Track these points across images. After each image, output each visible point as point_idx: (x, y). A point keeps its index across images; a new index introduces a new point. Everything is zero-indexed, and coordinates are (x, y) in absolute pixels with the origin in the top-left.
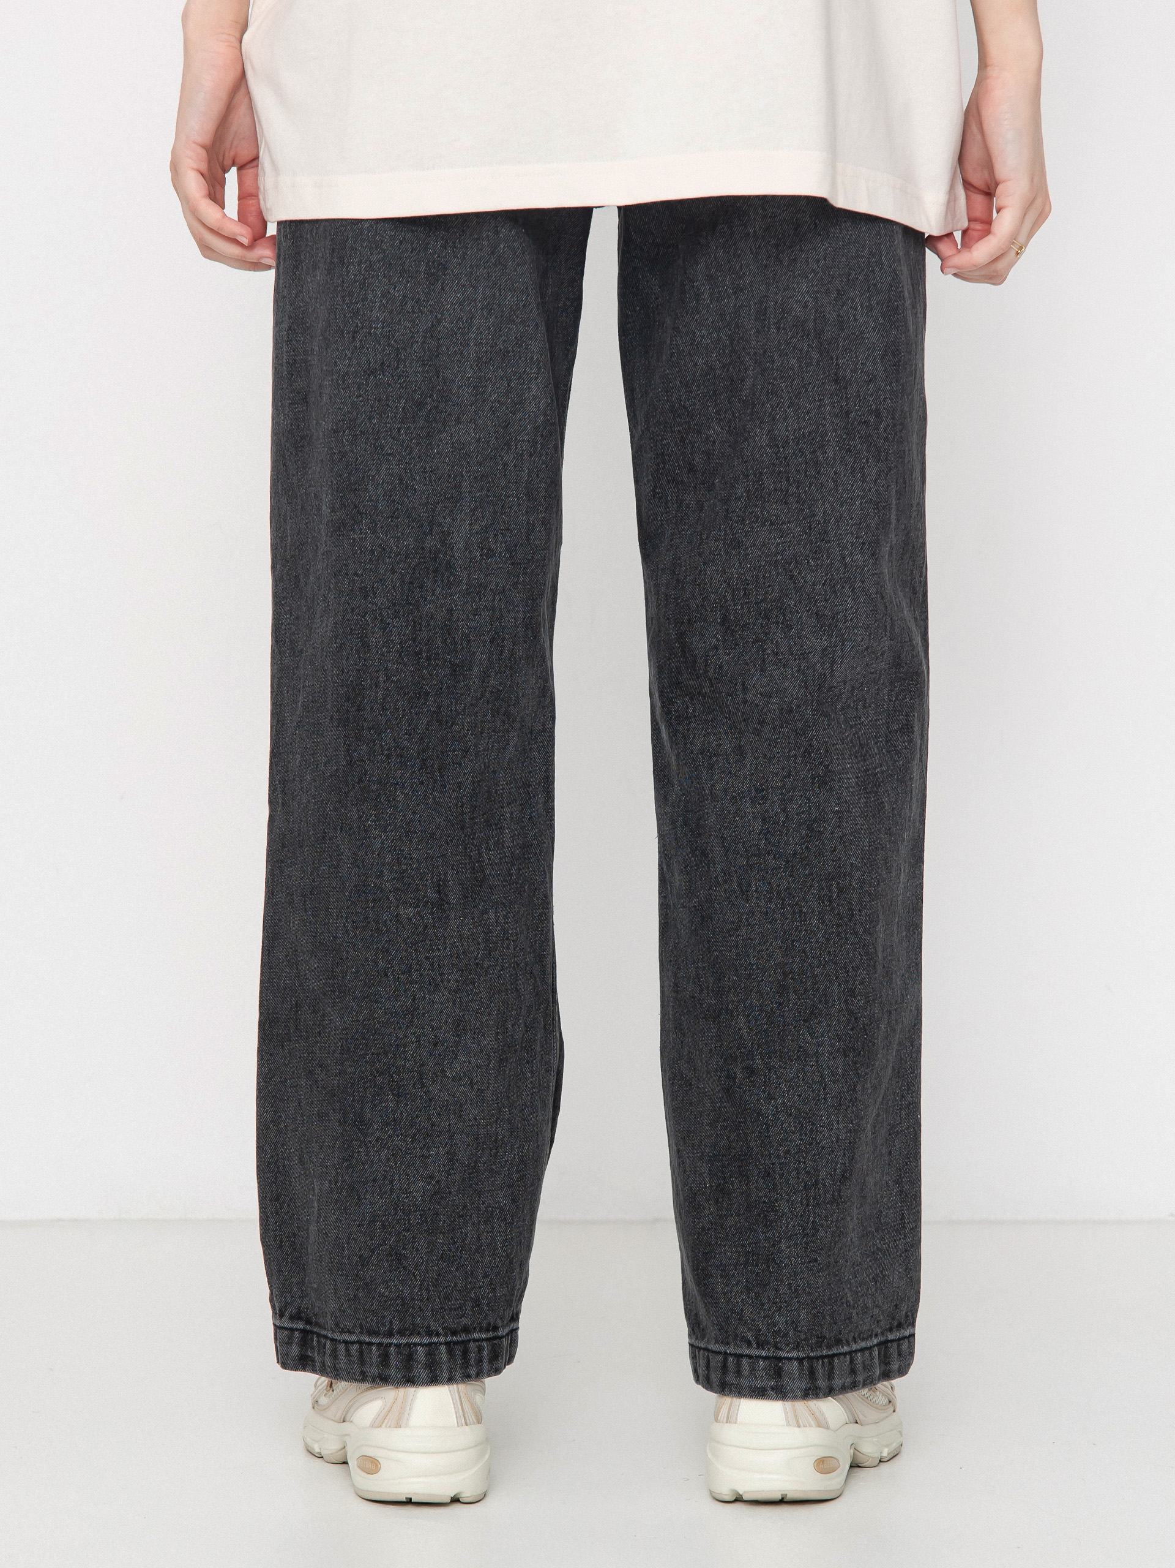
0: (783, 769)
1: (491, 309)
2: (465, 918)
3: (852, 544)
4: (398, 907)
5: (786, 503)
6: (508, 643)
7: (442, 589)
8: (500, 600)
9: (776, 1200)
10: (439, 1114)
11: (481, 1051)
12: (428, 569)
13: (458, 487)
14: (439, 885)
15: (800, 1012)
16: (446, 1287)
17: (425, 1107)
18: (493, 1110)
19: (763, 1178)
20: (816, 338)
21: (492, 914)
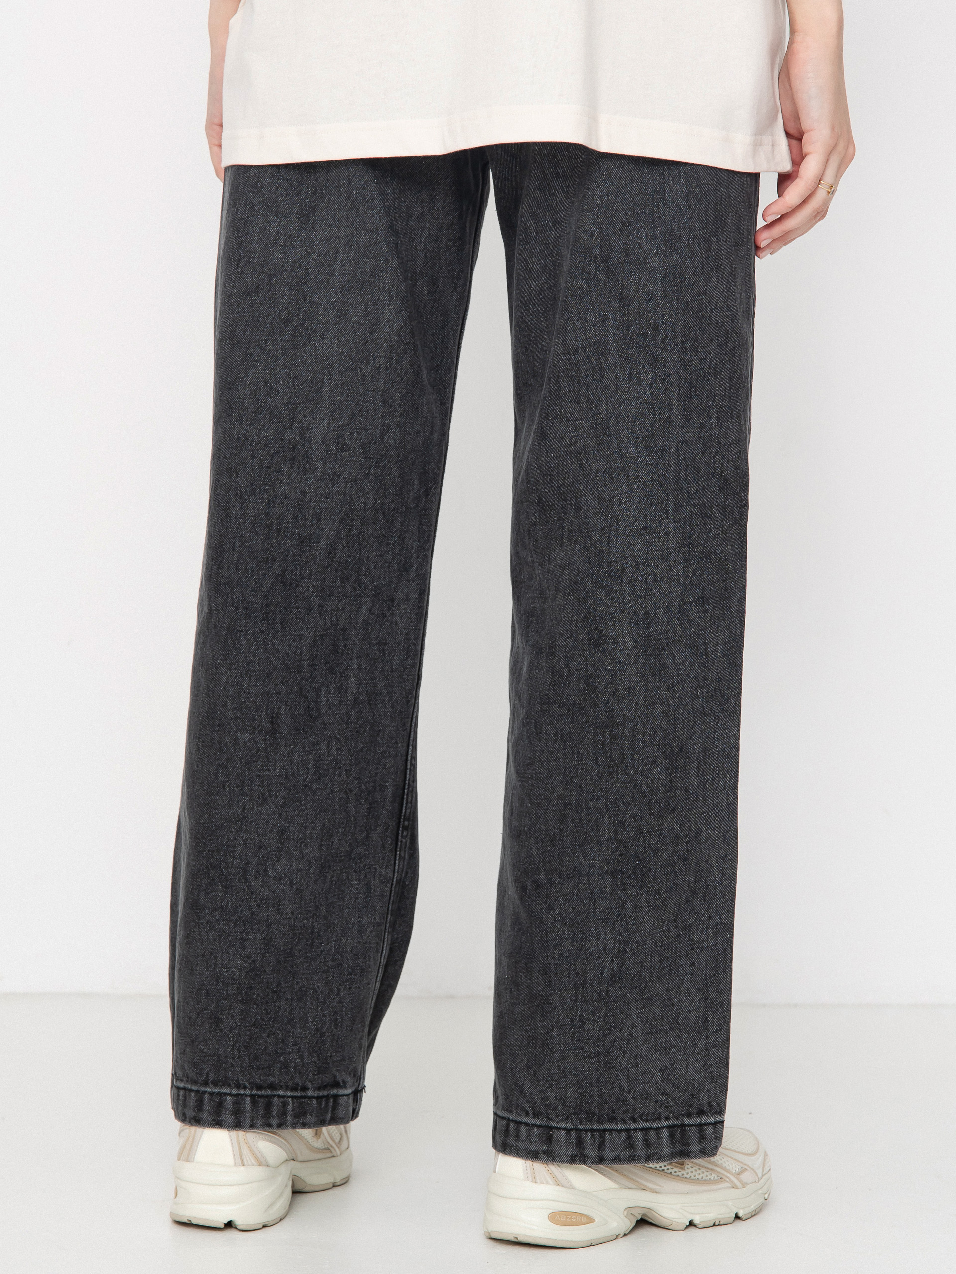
0: (567, 630)
1: (351, 246)
2: (295, 747)
3: (628, 438)
4: (236, 732)
5: (578, 403)
6: (357, 523)
7: (298, 474)
8: (351, 487)
9: (551, 995)
10: (259, 906)
11: (303, 858)
12: (286, 457)
13: (319, 391)
14: (273, 717)
15: (576, 838)
16: (257, 1049)
17: (247, 899)
18: (310, 907)
19: (542, 975)
20: (603, 263)
21: (323, 746)
